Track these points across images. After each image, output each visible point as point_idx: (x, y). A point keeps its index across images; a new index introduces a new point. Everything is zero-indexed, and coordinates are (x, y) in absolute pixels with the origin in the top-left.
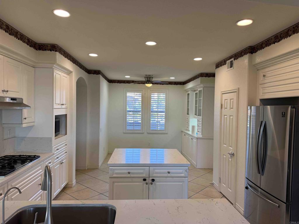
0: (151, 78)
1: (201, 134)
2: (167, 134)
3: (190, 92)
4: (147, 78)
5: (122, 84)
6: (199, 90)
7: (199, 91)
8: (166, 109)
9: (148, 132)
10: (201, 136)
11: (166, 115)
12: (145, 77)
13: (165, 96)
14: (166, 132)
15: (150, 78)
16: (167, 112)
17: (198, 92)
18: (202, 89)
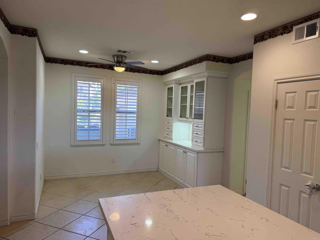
0: (124, 58)
1: (202, 145)
2: (138, 144)
3: (173, 86)
4: (118, 57)
5: (69, 65)
6: (196, 81)
7: (196, 83)
8: (138, 108)
9: (112, 143)
10: (202, 149)
11: (137, 117)
12: (114, 56)
13: (136, 89)
14: (138, 142)
15: (122, 58)
16: (139, 113)
17: (194, 84)
18: (205, 79)
